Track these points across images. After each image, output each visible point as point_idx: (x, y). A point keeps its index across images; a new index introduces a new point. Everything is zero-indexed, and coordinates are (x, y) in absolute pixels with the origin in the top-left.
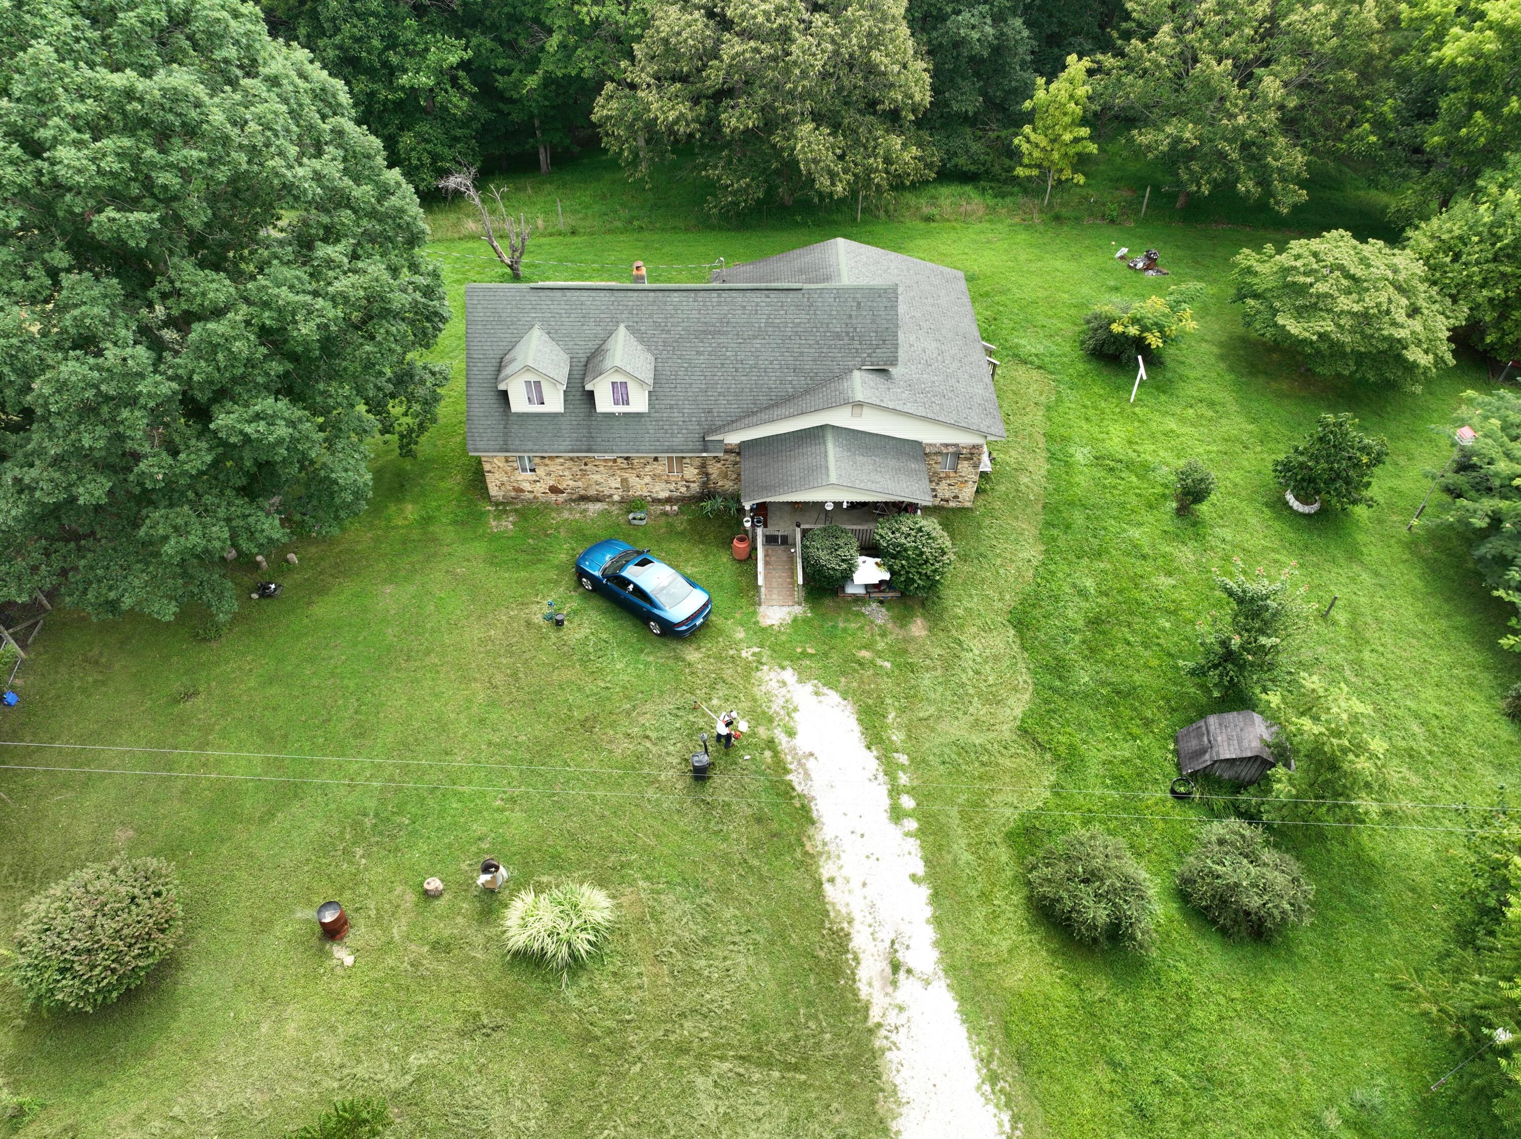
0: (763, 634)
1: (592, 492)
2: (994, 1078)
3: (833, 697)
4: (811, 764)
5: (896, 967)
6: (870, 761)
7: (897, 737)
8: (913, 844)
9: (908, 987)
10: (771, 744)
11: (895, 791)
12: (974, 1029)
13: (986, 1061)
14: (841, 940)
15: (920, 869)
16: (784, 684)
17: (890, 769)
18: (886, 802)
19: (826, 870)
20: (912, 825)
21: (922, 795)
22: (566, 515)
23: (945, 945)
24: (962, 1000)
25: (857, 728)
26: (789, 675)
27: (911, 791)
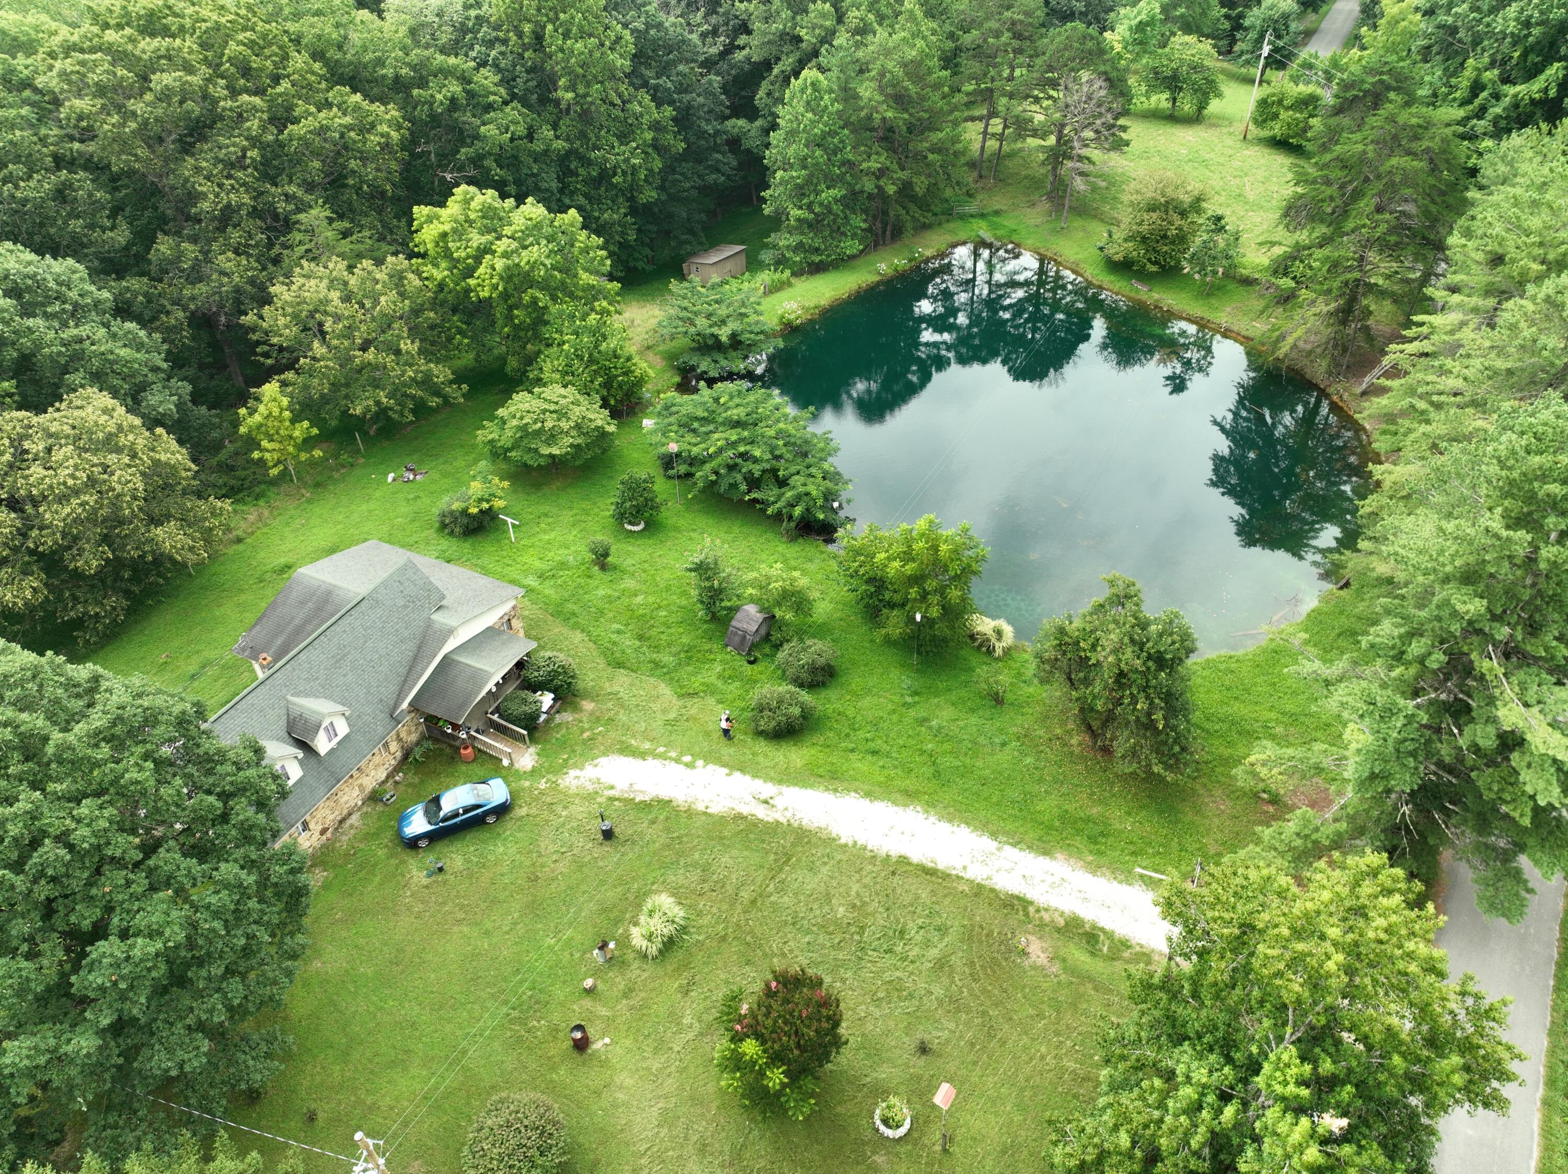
0: (534, 773)
1: (345, 812)
2: (836, 790)
3: (603, 760)
4: (636, 787)
5: (766, 802)
6: (651, 762)
7: (647, 745)
8: (711, 767)
9: (779, 802)
10: (612, 799)
11: (677, 761)
12: (812, 786)
13: (827, 789)
14: (740, 817)
15: (726, 771)
16: (577, 777)
17: (663, 757)
18: (682, 767)
19: (700, 807)
20: (700, 763)
21: (689, 751)
22: (345, 838)
23: (768, 779)
24: (796, 785)
25: (630, 759)
26: (573, 773)
27: (682, 754)
